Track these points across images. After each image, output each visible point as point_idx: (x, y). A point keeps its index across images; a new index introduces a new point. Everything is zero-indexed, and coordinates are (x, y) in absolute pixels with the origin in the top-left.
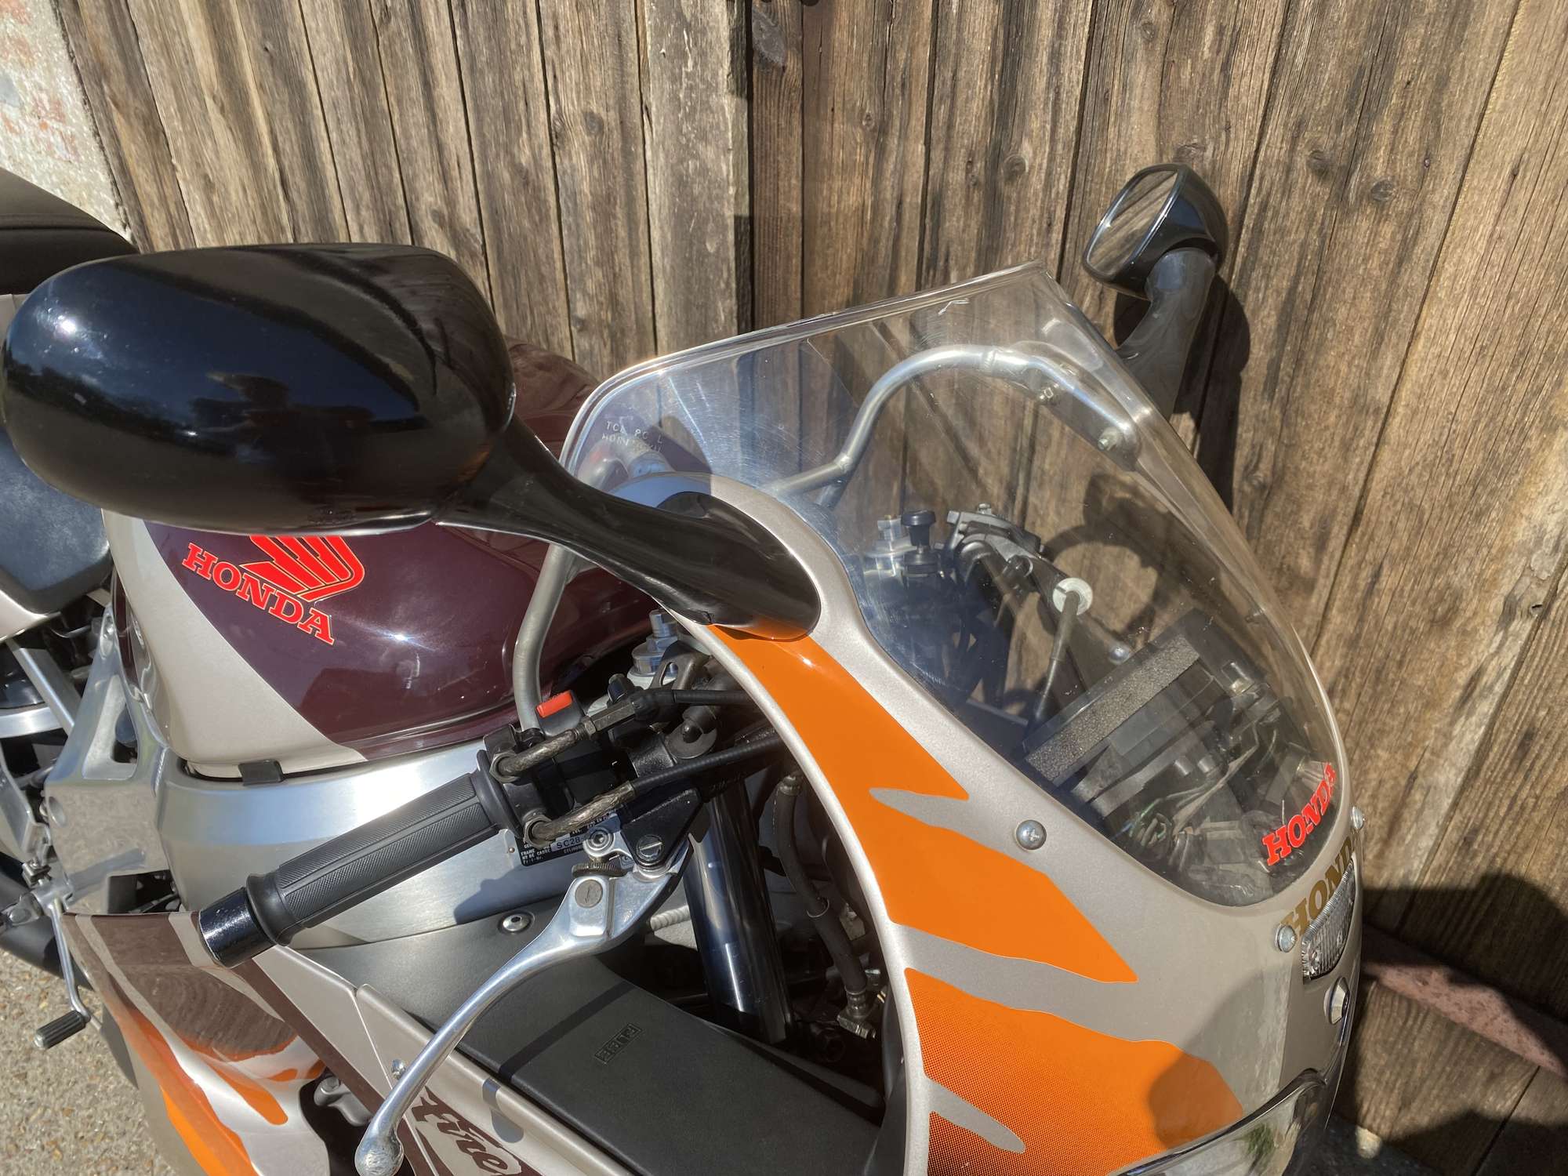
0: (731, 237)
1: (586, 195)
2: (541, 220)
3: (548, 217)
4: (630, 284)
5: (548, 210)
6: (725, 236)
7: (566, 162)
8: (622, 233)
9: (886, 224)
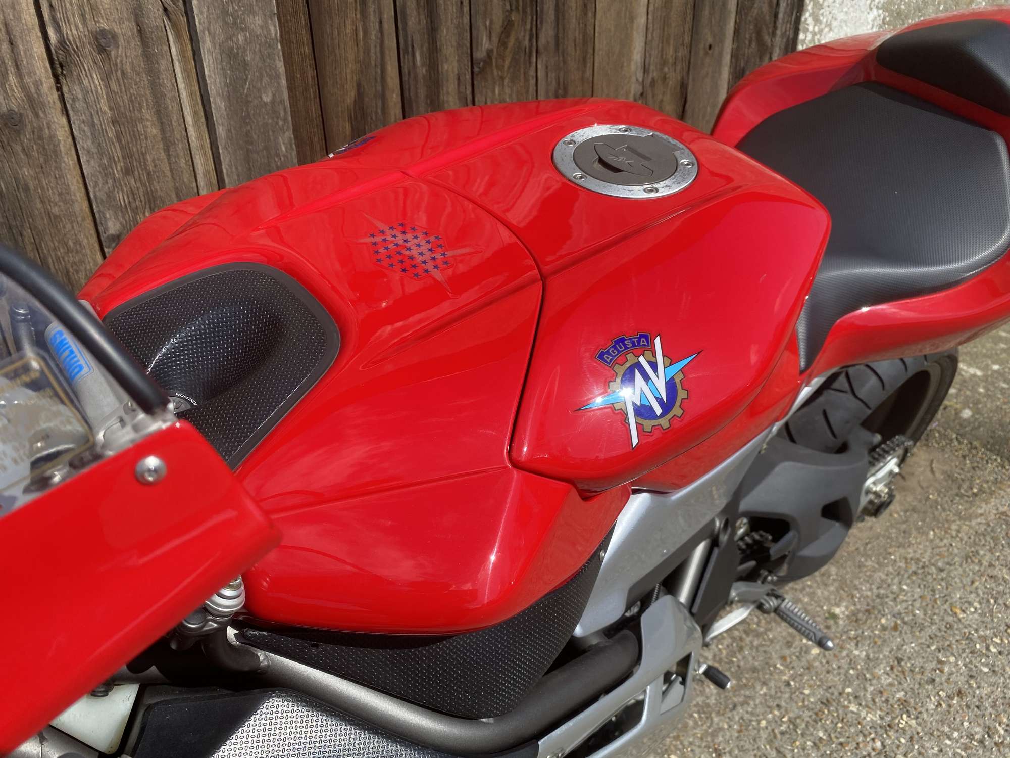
0: (284, 82)
1: (105, 113)
2: (47, 161)
3: (56, 153)
4: (168, 174)
5: (56, 145)
6: (279, 84)
7: (77, 90)
8: (154, 131)
9: (373, 37)
